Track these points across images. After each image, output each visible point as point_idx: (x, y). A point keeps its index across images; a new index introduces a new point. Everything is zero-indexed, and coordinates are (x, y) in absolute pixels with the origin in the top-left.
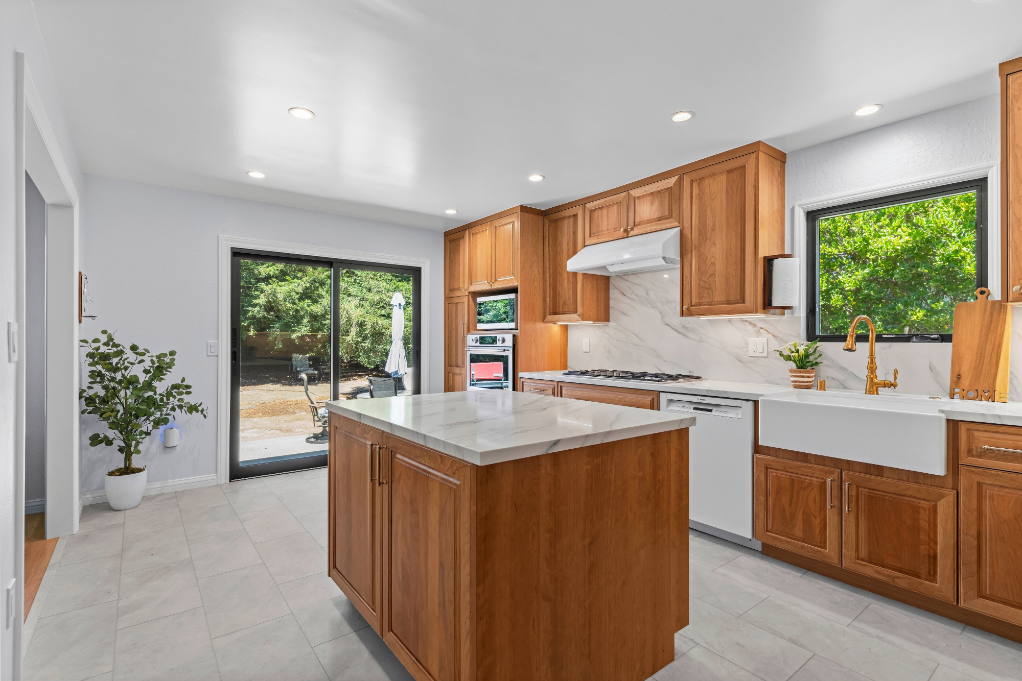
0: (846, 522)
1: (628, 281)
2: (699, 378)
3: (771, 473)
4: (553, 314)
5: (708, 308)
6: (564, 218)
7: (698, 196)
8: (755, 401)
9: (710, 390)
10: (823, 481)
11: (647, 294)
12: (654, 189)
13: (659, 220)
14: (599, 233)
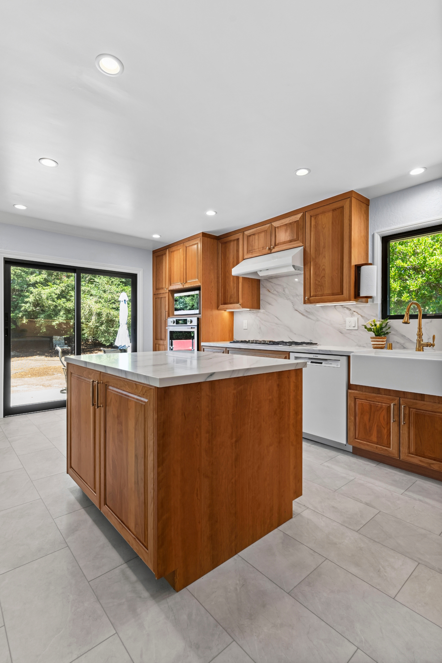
0: (402, 430)
1: (272, 282)
2: (316, 344)
3: (358, 402)
4: (224, 304)
5: (321, 298)
6: (231, 241)
7: (314, 226)
8: (348, 356)
9: (321, 350)
10: (389, 405)
11: (284, 291)
12: (287, 222)
13: (290, 242)
14: (253, 251)
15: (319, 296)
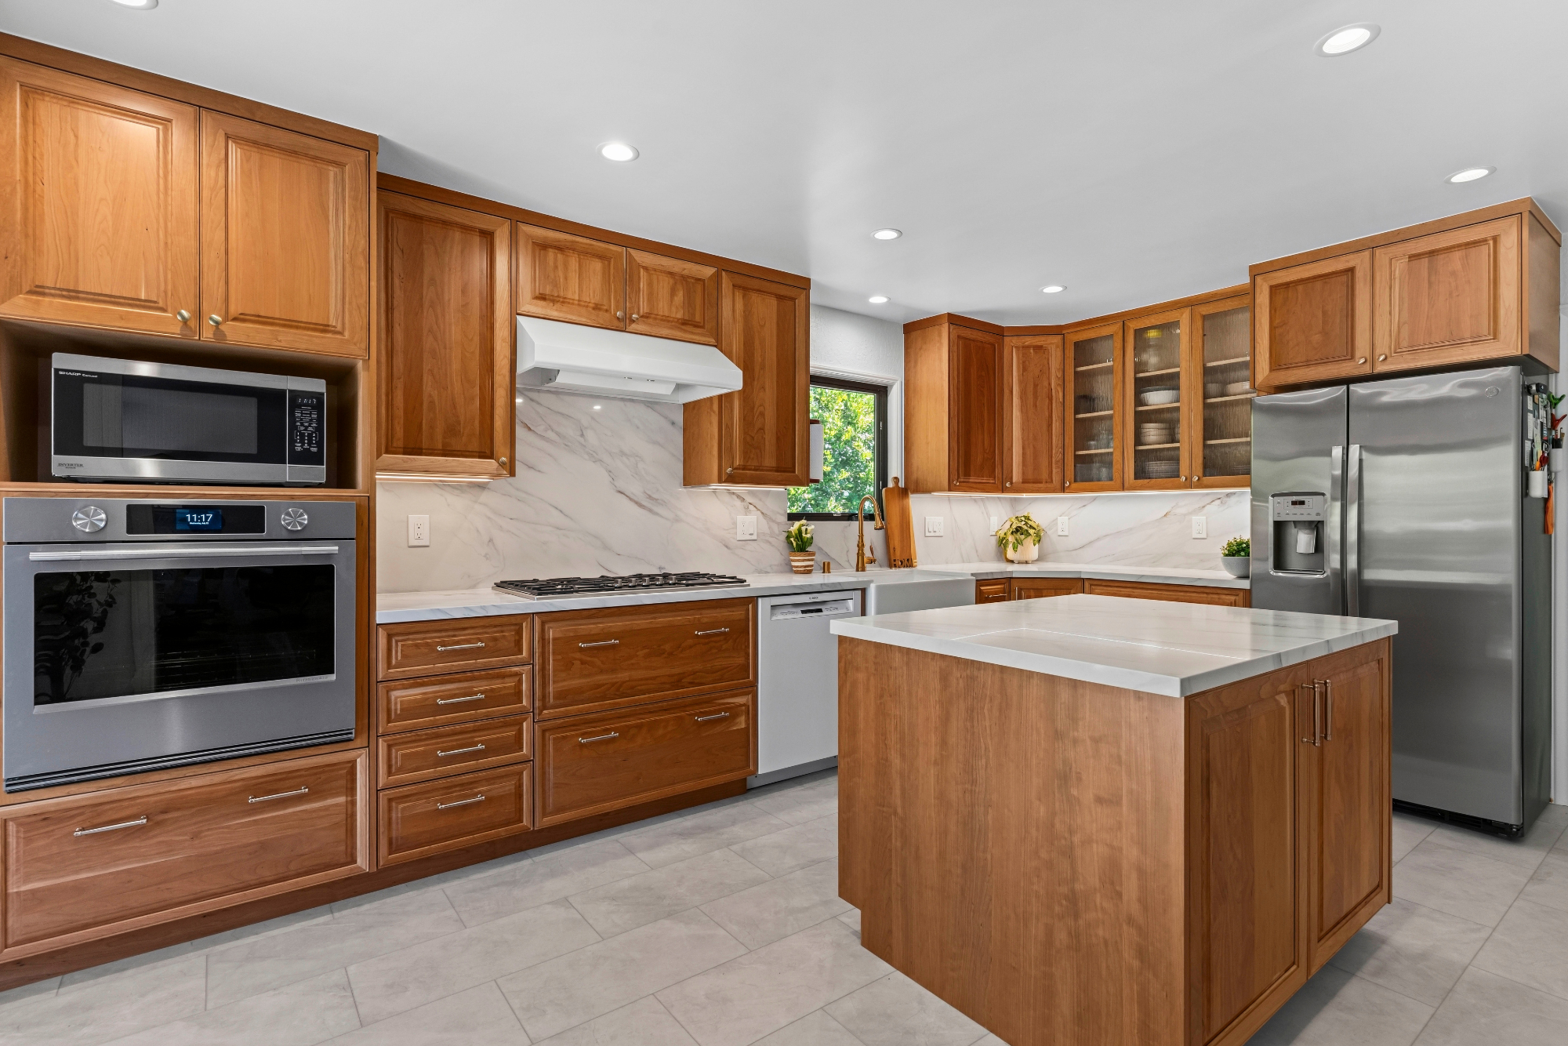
1: (538, 403)
4: (410, 454)
6: (449, 225)
8: (864, 589)
11: (582, 435)
12: (676, 270)
13: (683, 324)
14: (558, 299)
15: (750, 470)
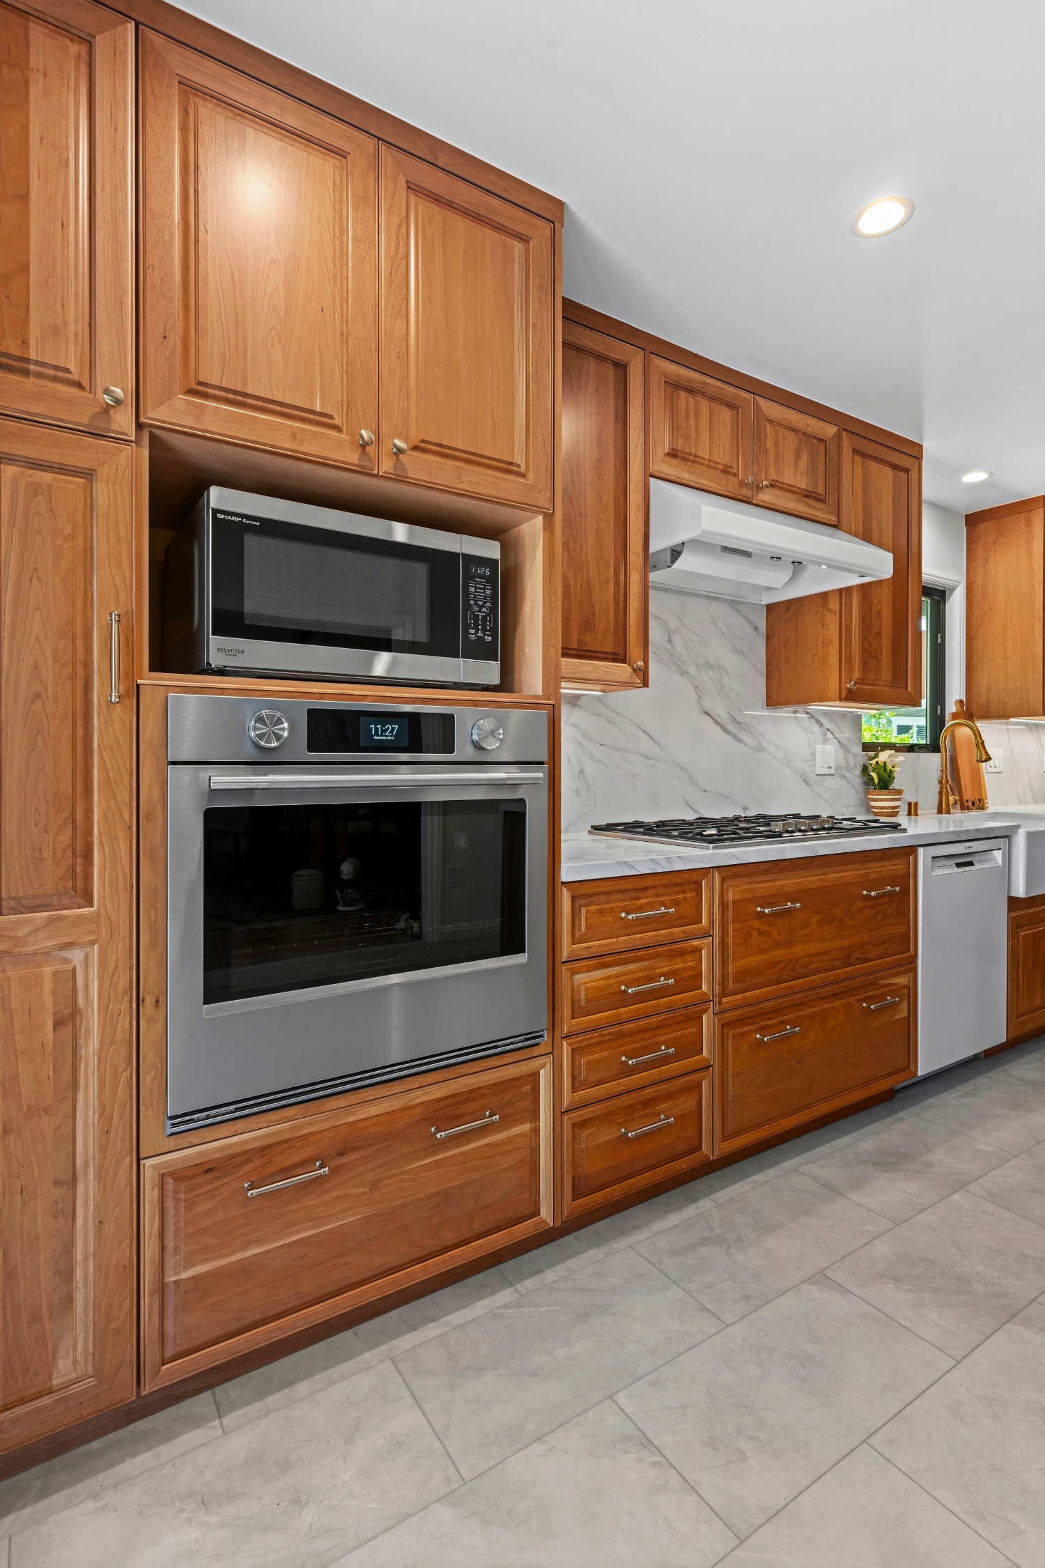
12: (800, 426)
13: (806, 496)
14: (689, 457)
15: (868, 684)
